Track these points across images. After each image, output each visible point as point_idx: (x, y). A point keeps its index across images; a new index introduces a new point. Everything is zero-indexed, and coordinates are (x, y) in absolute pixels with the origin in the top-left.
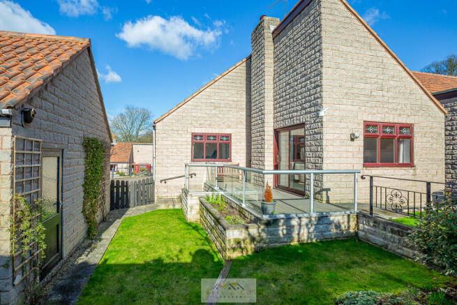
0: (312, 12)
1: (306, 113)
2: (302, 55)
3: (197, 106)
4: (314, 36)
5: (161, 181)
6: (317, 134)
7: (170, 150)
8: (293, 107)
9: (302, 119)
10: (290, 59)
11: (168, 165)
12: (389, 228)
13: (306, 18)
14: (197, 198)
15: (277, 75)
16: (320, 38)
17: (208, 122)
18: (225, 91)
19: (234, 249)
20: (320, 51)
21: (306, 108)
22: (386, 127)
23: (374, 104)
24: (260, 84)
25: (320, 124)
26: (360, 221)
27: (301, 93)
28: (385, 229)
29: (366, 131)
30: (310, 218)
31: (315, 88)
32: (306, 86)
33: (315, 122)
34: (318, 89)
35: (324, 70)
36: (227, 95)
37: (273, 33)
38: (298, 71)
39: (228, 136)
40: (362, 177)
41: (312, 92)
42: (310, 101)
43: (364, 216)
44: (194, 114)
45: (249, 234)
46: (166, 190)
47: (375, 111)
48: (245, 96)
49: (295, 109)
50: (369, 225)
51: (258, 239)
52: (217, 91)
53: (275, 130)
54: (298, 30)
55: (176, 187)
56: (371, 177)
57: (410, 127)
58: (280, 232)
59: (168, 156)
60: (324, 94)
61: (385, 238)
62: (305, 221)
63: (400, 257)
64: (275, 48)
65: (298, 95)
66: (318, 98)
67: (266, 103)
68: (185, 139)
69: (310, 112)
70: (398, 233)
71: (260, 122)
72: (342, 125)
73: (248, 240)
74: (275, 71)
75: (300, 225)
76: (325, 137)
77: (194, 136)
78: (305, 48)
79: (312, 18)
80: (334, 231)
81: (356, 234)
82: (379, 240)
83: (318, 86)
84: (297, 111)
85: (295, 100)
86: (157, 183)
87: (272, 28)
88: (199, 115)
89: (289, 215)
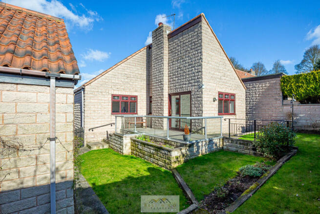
0: (196, 30)
1: (192, 86)
2: (189, 53)
3: (116, 75)
4: (197, 44)
5: (90, 130)
6: (199, 97)
7: (96, 106)
8: (183, 82)
9: (189, 89)
10: (181, 53)
11: (94, 118)
12: (239, 142)
13: (192, 33)
14: (129, 138)
15: (171, 62)
16: (201, 46)
17: (123, 87)
18: (133, 67)
19: (175, 162)
20: (201, 53)
21: (191, 83)
22: (226, 95)
23: (222, 83)
24: (160, 66)
25: (201, 92)
26: (224, 141)
27: (188, 75)
28: (237, 143)
29: (219, 97)
30: (206, 141)
31: (197, 72)
32: (192, 70)
33: (197, 91)
34: (200, 73)
35: (203, 63)
36: (135, 69)
37: (168, 35)
38: (187, 61)
39: (136, 97)
40: (225, 120)
41: (196, 74)
42: (194, 79)
43: (227, 138)
44: (113, 81)
45: (182, 153)
46: (93, 136)
47: (222, 87)
48: (146, 71)
49: (184, 83)
50: (229, 142)
51: (185, 155)
52: (129, 66)
53: (169, 94)
54: (186, 37)
55: (101, 133)
56: (229, 119)
57: (234, 95)
58: (195, 150)
59: (95, 111)
60: (203, 76)
61: (236, 148)
62: (204, 143)
63: (244, 154)
64: (169, 45)
65: (186, 75)
66: (200, 78)
67: (164, 78)
68: (107, 99)
69: (195, 86)
70: (243, 144)
71: (159, 89)
72: (210, 93)
73: (181, 156)
74: (169, 58)
75: (202, 146)
76: (204, 99)
77: (113, 96)
78: (192, 49)
79: (196, 33)
80: (215, 147)
81: (223, 147)
82: (234, 149)
83: (199, 72)
84: (186, 84)
85: (184, 77)
86: (86, 131)
87: (168, 32)
88: (117, 82)
89: (197, 141)
